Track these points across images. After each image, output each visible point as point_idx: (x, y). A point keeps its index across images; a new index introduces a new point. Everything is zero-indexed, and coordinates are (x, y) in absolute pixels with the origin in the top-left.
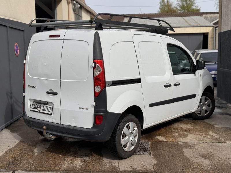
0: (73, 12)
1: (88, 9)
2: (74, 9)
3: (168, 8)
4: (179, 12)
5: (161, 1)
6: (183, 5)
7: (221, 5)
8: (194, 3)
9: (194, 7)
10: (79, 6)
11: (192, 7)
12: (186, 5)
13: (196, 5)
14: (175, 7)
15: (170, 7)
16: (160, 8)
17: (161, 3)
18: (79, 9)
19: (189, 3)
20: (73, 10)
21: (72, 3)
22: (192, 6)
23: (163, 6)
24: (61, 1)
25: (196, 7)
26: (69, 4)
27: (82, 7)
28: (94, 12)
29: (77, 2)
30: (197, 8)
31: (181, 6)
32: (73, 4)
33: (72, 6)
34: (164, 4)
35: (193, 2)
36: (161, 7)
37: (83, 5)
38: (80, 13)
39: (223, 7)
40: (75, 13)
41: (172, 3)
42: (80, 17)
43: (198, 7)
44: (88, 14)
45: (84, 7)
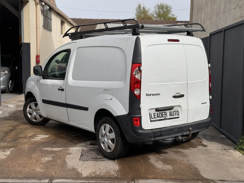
0: (42, 14)
1: (58, 12)
2: (43, 10)
3: (145, 15)
4: (155, 19)
5: (137, 7)
6: (160, 13)
7: (192, 14)
8: (171, 11)
9: (170, 16)
10: (48, 8)
11: (169, 15)
12: (162, 13)
13: (172, 13)
14: (151, 14)
15: (147, 14)
16: (136, 15)
17: (137, 10)
18: (48, 11)
19: (165, 11)
20: (42, 12)
21: (40, 4)
22: (169, 13)
23: (139, 12)
24: (29, 1)
25: (172, 15)
26: (37, 5)
27: (51, 9)
28: (64, 15)
29: (46, 4)
30: (173, 17)
31: (158, 13)
32: (42, 5)
33: (41, 7)
34: (140, 11)
35: (169, 10)
36: (137, 13)
37: (52, 7)
38: (49, 15)
39: (193, 16)
40: (43, 15)
41: (149, 10)
42: (49, 20)
43: (174, 15)
44: (58, 16)
45: (54, 9)
